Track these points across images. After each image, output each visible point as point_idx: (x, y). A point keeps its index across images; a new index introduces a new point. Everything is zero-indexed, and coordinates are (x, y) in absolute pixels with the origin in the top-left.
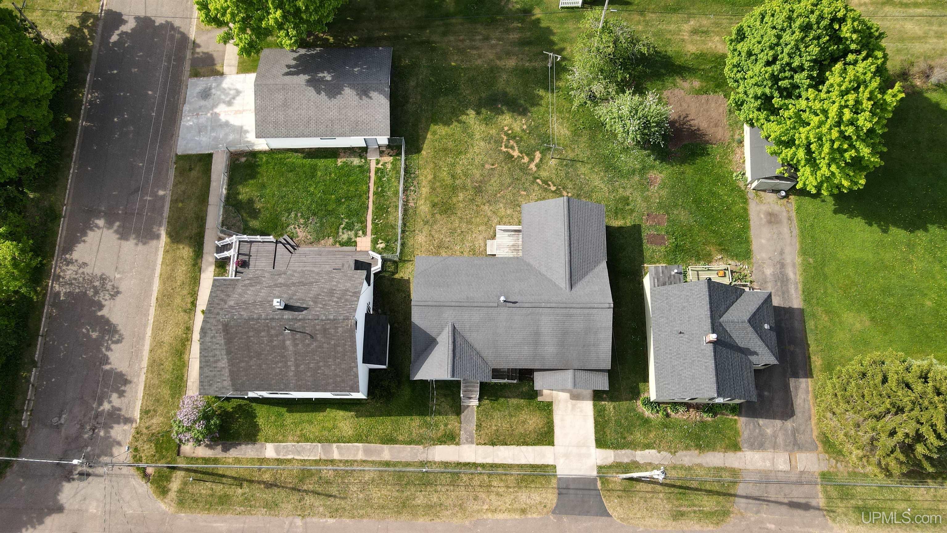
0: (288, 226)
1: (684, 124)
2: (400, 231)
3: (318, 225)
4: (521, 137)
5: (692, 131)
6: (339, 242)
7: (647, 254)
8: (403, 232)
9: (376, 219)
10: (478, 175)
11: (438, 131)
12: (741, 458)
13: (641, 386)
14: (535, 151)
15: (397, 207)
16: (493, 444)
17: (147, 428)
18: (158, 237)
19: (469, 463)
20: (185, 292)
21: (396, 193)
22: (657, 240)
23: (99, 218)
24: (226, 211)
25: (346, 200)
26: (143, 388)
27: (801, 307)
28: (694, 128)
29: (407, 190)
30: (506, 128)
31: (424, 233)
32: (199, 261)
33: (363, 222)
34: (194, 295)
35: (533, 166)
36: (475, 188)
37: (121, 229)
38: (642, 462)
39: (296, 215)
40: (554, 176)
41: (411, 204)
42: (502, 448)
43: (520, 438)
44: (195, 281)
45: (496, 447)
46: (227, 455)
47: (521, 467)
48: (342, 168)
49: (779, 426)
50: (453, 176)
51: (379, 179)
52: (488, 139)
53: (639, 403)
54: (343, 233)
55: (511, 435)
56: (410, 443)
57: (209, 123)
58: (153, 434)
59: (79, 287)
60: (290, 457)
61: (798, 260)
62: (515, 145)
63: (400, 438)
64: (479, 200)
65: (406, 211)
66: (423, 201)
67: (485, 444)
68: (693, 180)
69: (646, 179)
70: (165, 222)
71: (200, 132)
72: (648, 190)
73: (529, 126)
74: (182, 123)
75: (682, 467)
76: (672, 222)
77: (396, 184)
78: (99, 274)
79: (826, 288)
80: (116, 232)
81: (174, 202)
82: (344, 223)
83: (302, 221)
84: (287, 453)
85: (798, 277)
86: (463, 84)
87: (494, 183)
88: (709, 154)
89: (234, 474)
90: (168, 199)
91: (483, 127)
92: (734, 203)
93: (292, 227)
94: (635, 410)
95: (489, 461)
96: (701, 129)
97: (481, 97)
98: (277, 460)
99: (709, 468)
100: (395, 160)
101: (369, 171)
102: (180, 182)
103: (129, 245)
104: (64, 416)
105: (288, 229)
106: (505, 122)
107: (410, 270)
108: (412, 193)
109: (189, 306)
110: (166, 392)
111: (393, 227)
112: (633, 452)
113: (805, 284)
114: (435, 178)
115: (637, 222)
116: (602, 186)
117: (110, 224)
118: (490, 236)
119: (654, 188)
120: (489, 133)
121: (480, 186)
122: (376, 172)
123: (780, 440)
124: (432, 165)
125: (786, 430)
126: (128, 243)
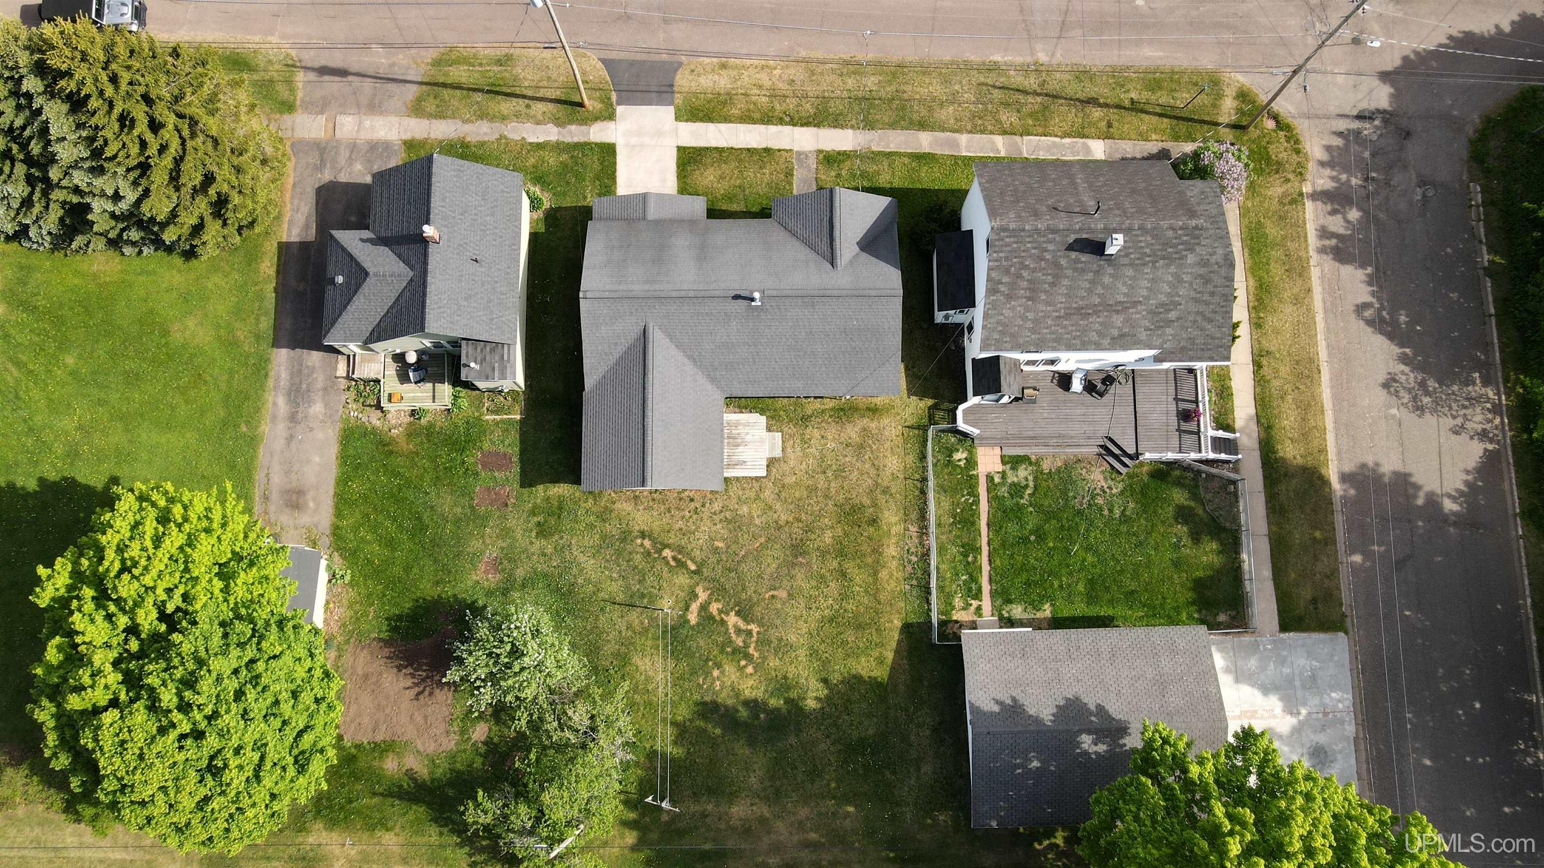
0: (1122, 493)
1: (423, 680)
2: (931, 484)
3: (1071, 494)
4: (722, 651)
5: (411, 665)
6: (1031, 463)
7: (514, 437)
8: (924, 480)
9: (972, 504)
10: (799, 576)
11: (874, 664)
12: (405, 131)
13: (542, 228)
14: (698, 624)
15: (939, 525)
16: (767, 150)
17: (1287, 180)
18: (1345, 478)
19: (802, 125)
20: (1276, 383)
21: (941, 550)
22: (494, 461)
23: (1455, 514)
24: (1236, 519)
25: (1027, 538)
26: (1309, 235)
27: (275, 350)
28: (409, 670)
29: (923, 555)
30: (750, 670)
31: (888, 473)
32: (1263, 435)
33: (993, 498)
34: (1260, 380)
35: (703, 596)
36: (804, 554)
37: (1411, 491)
38: (550, 126)
39: (1111, 511)
40: (665, 574)
41: (914, 529)
42: (754, 145)
43: (728, 157)
44: (1262, 402)
45: (764, 146)
46: (1160, 145)
47: (727, 119)
48: (1042, 599)
49: (342, 175)
50: (844, 575)
51: (974, 578)
52: (783, 648)
53: (546, 205)
54: (1026, 479)
55: (740, 161)
56: (890, 154)
57: (1299, 693)
58: (1277, 172)
59: (1453, 394)
60: (1067, 141)
61: (265, 428)
62: (733, 636)
63: (906, 160)
64: (797, 530)
65: (923, 516)
66: (893, 532)
67: (779, 150)
68: (421, 570)
69: (503, 570)
70: (1337, 506)
71: (1313, 678)
72: (502, 549)
73: (707, 674)
74: (1350, 696)
75: (492, 119)
76: (465, 492)
77: (942, 567)
78: (1428, 415)
79: (229, 381)
80: (1417, 487)
81: (1330, 541)
82: (1026, 497)
83: (1100, 501)
84: (1072, 146)
85: (271, 399)
86: (831, 765)
87: (771, 563)
88: (387, 619)
89: (1146, 117)
90: (1341, 547)
91: (792, 671)
92: (355, 530)
93: (1114, 491)
94: (554, 194)
95: (773, 129)
96: (395, 670)
97: (797, 736)
98: (1084, 136)
99: (454, 118)
100: (947, 613)
101: (993, 595)
102: (1328, 577)
103: (1390, 464)
104: (1419, 198)
105: (1121, 486)
106: (752, 682)
107: (909, 411)
108: (913, 550)
109: (1264, 362)
110: (1272, 231)
111: (942, 489)
112: (561, 139)
113: (262, 387)
114: (876, 573)
115: (525, 491)
116: (582, 558)
117: (1433, 501)
118: (777, 465)
119: (491, 552)
120: (780, 659)
121: (796, 557)
122: (980, 590)
123: (344, 154)
124: (882, 597)
125: (333, 168)
126: (1392, 468)
